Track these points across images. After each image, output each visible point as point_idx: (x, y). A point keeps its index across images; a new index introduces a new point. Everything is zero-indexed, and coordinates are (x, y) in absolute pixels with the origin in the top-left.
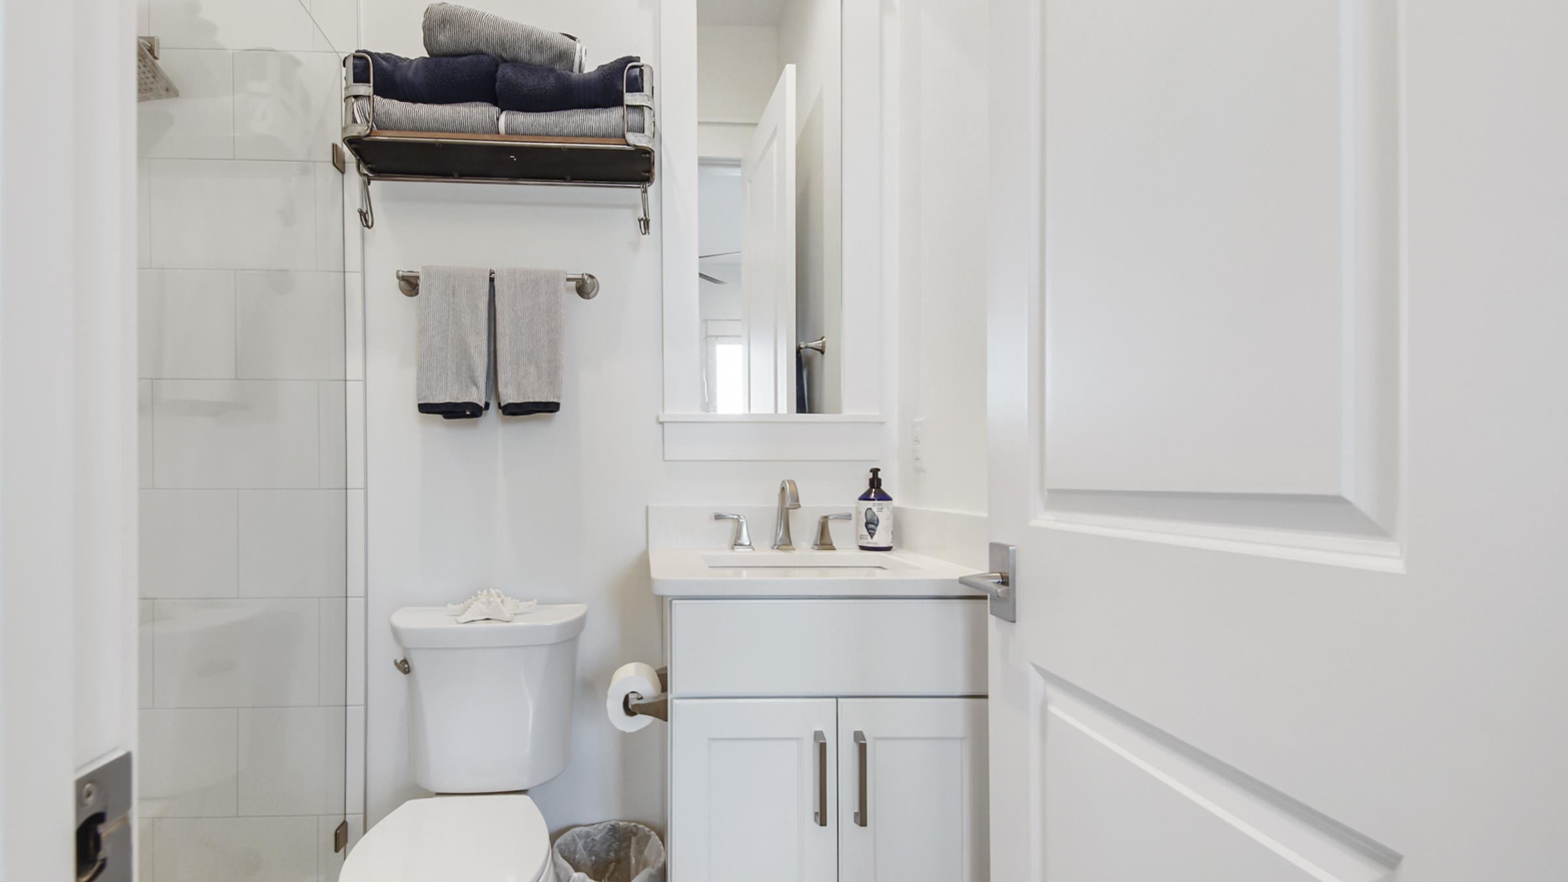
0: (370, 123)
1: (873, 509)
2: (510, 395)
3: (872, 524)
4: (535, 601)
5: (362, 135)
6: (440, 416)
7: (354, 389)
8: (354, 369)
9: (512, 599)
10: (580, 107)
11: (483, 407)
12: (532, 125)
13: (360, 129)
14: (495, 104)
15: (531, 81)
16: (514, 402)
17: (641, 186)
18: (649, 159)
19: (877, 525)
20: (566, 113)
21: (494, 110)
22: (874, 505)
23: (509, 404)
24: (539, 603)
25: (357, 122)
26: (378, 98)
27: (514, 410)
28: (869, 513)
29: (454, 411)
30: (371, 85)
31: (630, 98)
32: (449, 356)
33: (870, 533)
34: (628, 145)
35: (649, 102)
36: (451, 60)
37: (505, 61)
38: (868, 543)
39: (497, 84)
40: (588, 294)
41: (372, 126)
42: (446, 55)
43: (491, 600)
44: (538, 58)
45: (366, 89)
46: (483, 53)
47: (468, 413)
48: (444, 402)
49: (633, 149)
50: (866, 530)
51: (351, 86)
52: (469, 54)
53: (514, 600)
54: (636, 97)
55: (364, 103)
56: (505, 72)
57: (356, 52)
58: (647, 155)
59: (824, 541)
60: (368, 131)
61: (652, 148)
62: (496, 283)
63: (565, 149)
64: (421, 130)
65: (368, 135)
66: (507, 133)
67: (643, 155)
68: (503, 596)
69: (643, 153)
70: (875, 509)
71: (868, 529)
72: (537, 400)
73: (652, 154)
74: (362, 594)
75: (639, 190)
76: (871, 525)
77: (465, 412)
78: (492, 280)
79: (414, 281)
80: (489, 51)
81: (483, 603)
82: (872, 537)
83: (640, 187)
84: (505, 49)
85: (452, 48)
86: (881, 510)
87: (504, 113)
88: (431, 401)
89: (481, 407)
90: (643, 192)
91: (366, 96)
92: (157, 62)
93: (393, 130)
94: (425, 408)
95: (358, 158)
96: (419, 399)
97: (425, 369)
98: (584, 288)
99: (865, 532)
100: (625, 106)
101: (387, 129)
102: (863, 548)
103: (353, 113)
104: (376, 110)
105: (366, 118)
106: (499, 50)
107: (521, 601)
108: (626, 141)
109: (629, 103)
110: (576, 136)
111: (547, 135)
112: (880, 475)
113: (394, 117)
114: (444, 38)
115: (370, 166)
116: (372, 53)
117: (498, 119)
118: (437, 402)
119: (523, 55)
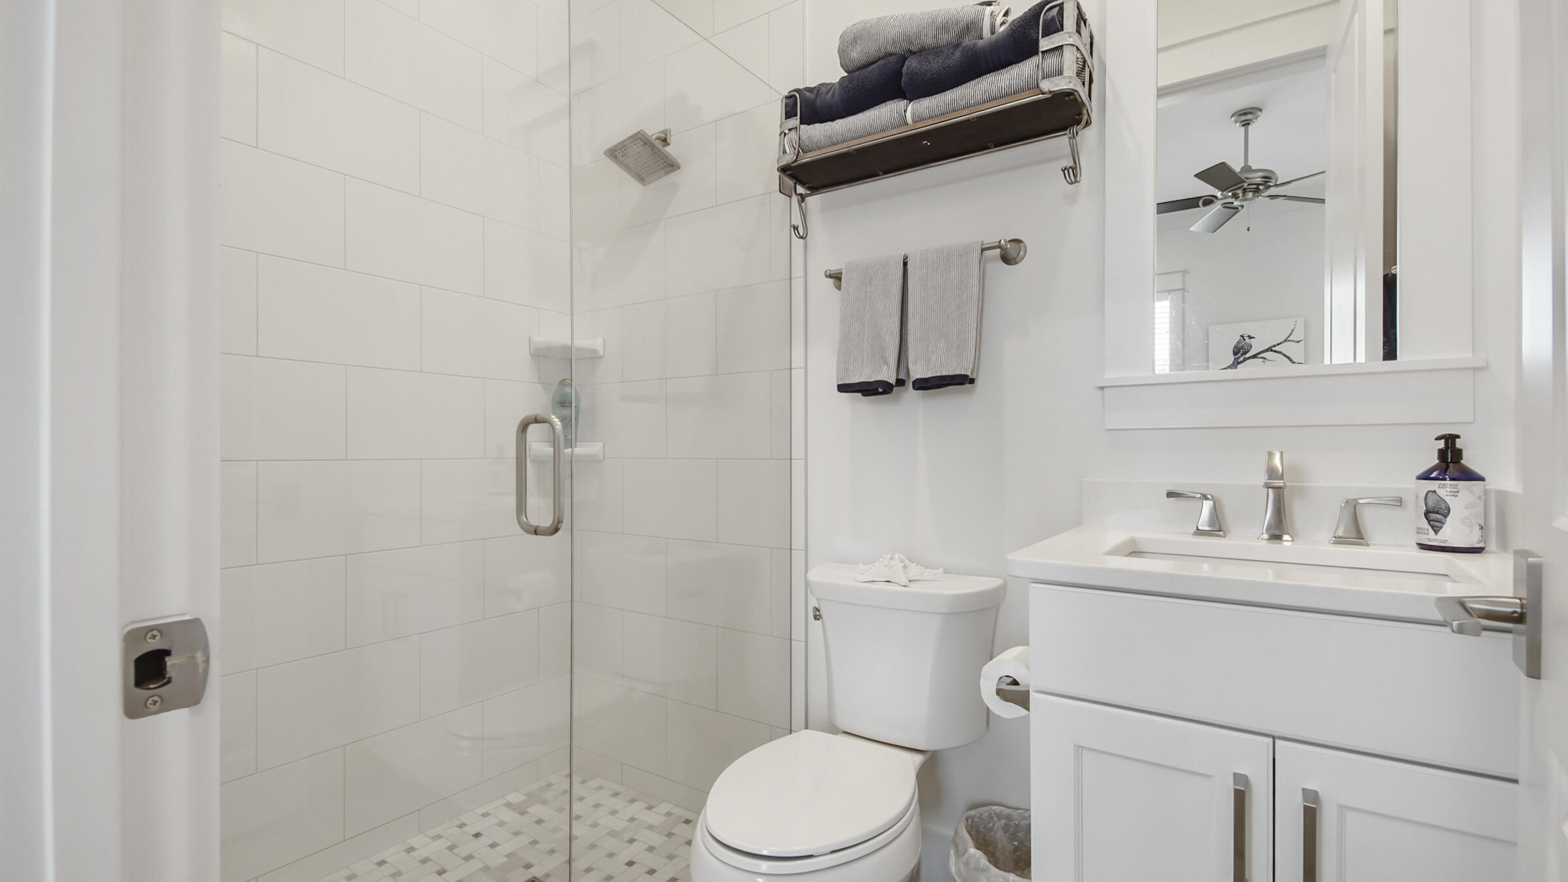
0: (797, 150)
1: (1437, 492)
2: (918, 371)
3: (1437, 513)
4: (941, 570)
5: (790, 162)
6: (860, 394)
7: (798, 375)
8: (798, 360)
9: (917, 565)
10: (989, 72)
11: (894, 384)
12: (937, 106)
13: (789, 158)
14: (905, 98)
15: (935, 65)
16: (922, 377)
17: (1068, 132)
18: (1075, 99)
19: (1446, 516)
20: (972, 83)
21: (902, 104)
22: (1443, 486)
23: (917, 379)
24: (946, 572)
25: (786, 153)
26: (803, 127)
27: (924, 385)
28: (1431, 497)
29: (869, 389)
30: (798, 117)
31: (1045, 44)
32: (865, 340)
33: (1433, 527)
34: (1043, 94)
35: (1071, 39)
36: (863, 71)
37: (912, 53)
38: (1429, 540)
39: (903, 78)
40: (1015, 259)
41: (799, 151)
42: (859, 69)
43: (892, 563)
44: (945, 38)
45: (795, 122)
46: (891, 54)
47: (880, 390)
48: (859, 381)
49: (1050, 96)
50: (1427, 522)
51: (784, 123)
52: (879, 59)
53: (919, 566)
54: (1054, 39)
55: (793, 134)
56: (912, 64)
57: (789, 92)
58: (1072, 97)
59: (1356, 534)
60: (795, 157)
61: (1073, 88)
62: (909, 266)
63: (973, 119)
64: (838, 143)
65: (795, 161)
66: (914, 122)
67: (1067, 98)
68: (907, 562)
69: (1067, 96)
70: (1442, 493)
71: (1429, 521)
72: (945, 373)
73: (1076, 93)
74: (803, 548)
75: (1066, 136)
76: (1435, 514)
77: (877, 389)
78: (905, 264)
79: (839, 276)
80: (897, 50)
81: (885, 566)
82: (1436, 532)
83: (1066, 134)
84: (911, 43)
85: (864, 59)
86: (1455, 494)
87: (912, 103)
88: (847, 382)
89: (891, 384)
90: (1070, 138)
91: (794, 128)
92: (668, 149)
93: (815, 150)
94: (843, 388)
95: (795, 181)
96: (838, 381)
97: (845, 354)
98: (1010, 254)
99: (1424, 524)
100: (1040, 54)
101: (811, 151)
102: (1424, 547)
103: (784, 145)
104: (801, 137)
105: (793, 147)
106: (906, 46)
107: (926, 568)
108: (1041, 91)
109: (1044, 49)
110: (984, 102)
111: (954, 111)
112: (1459, 444)
113: (815, 140)
114: (857, 54)
115: (807, 185)
116: (799, 89)
117: (905, 111)
118: (853, 382)
119: (929, 41)
